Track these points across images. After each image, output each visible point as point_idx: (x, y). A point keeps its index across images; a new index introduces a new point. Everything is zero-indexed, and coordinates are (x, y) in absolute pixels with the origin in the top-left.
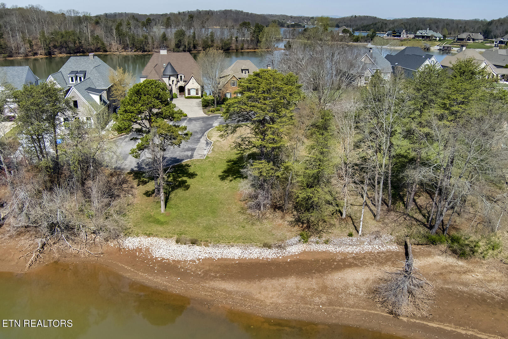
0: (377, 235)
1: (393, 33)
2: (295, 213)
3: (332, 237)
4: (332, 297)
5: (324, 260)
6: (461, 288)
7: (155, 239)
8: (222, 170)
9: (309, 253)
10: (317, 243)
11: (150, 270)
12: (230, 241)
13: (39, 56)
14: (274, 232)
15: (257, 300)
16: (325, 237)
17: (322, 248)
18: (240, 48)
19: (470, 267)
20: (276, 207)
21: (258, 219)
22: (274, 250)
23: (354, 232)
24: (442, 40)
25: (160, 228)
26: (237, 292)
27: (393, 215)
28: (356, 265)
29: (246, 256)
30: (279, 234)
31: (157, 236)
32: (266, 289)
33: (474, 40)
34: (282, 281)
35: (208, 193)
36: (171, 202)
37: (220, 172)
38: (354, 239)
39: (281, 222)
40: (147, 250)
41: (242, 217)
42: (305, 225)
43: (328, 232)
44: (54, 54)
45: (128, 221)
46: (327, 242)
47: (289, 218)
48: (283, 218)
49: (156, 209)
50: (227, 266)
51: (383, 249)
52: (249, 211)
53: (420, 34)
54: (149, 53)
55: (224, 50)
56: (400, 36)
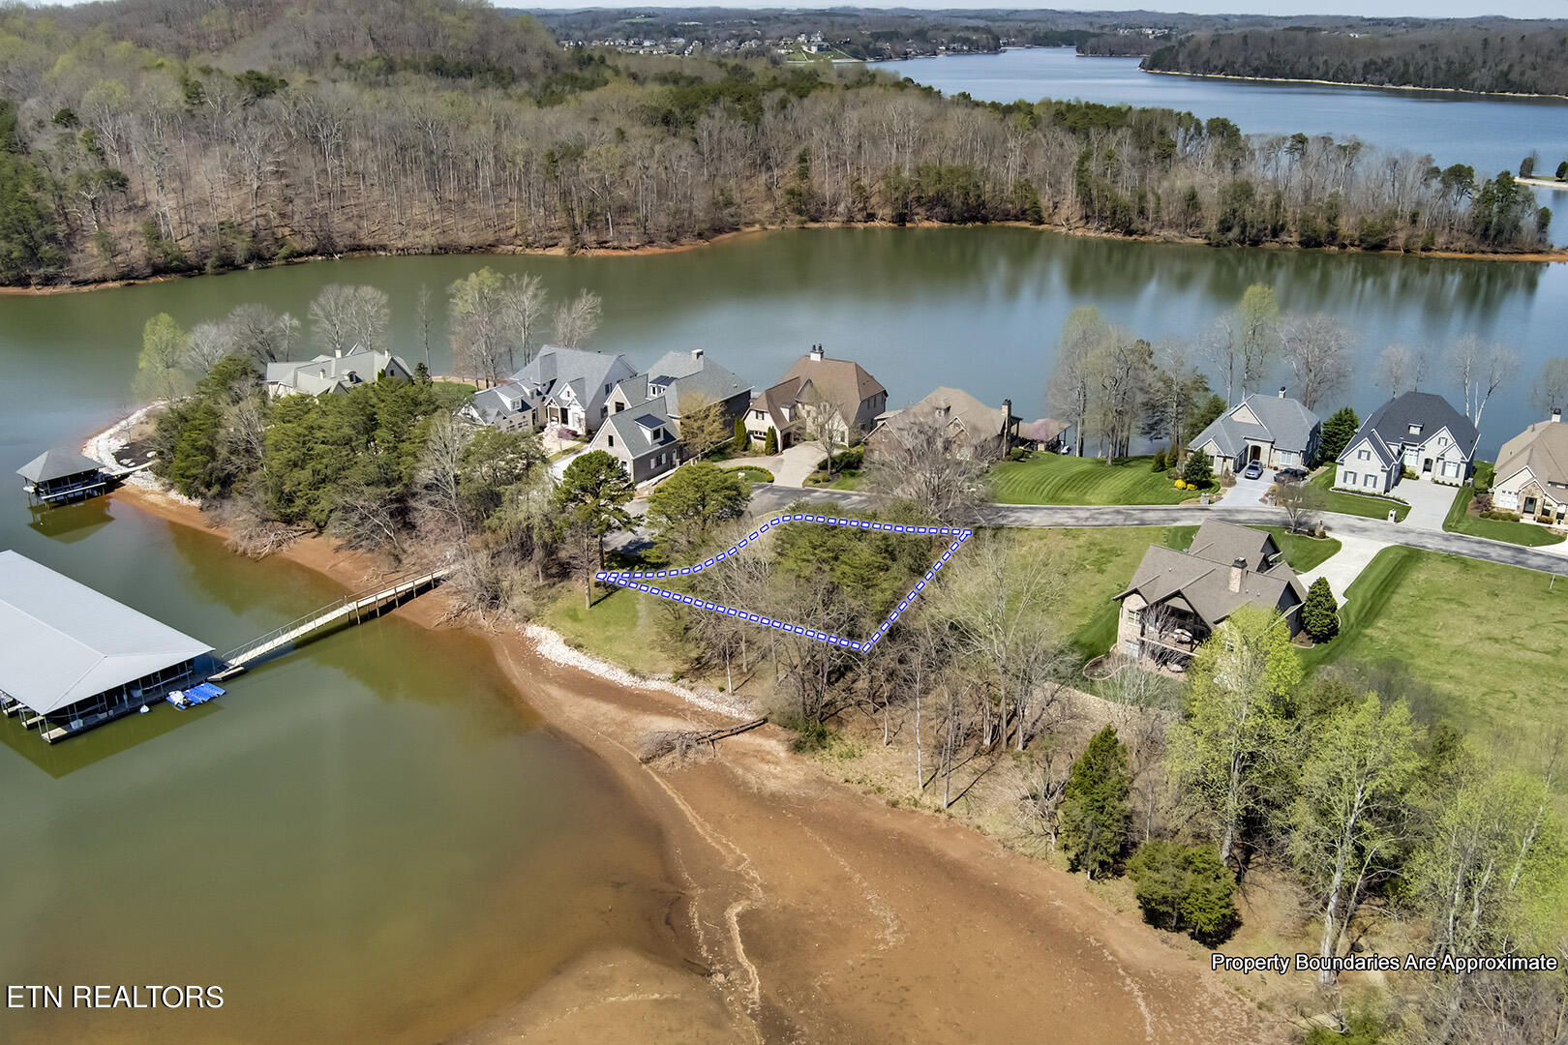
0: (747, 699)
3: (702, 685)
4: (619, 731)
5: (664, 704)
6: (738, 770)
7: (555, 633)
9: (662, 691)
10: (683, 686)
11: (521, 660)
13: (877, 224)
16: (698, 683)
17: (680, 691)
18: (1420, 245)
19: (784, 761)
22: (634, 679)
23: (731, 689)
25: (569, 625)
26: (555, 700)
28: (684, 718)
29: (607, 675)
30: (661, 666)
36: (610, 601)
38: (721, 694)
40: (539, 642)
41: (653, 638)
42: (697, 666)
44: (912, 221)
45: (552, 608)
46: (691, 688)
51: (737, 715)
54: (1142, 239)
55: (1364, 248)
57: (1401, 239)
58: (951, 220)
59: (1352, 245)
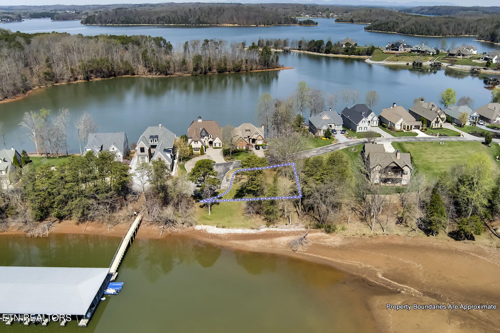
0: (297, 224)
1: (392, 47)
2: (265, 215)
3: (279, 225)
4: (274, 246)
5: (274, 234)
6: (322, 243)
7: (208, 226)
8: (234, 195)
9: (269, 231)
10: (273, 227)
11: (208, 237)
12: (238, 227)
13: (79, 81)
14: (256, 223)
15: (247, 246)
16: (276, 225)
17: (274, 229)
18: (249, 69)
19: (330, 237)
20: (257, 213)
21: (249, 218)
22: (255, 230)
23: (288, 223)
24: (435, 55)
25: (209, 222)
26: (240, 244)
27: (306, 216)
28: (286, 236)
29: (244, 232)
30: (257, 224)
31: (208, 225)
32: (251, 243)
33: (463, 55)
34: (257, 240)
35: (228, 206)
36: (213, 210)
37: (233, 196)
38: (288, 226)
39: (259, 219)
40: (205, 230)
41: (243, 217)
42: (269, 221)
43: (277, 223)
44: (91, 79)
45: (195, 218)
46: (276, 227)
47: (263, 217)
48: (260, 217)
49: (207, 213)
50: (236, 236)
51: (298, 230)
52: (246, 215)
53: (416, 49)
54: (171, 76)
55: (235, 72)
56: (398, 50)
57: (244, 67)
58: (104, 77)
59: (232, 71)
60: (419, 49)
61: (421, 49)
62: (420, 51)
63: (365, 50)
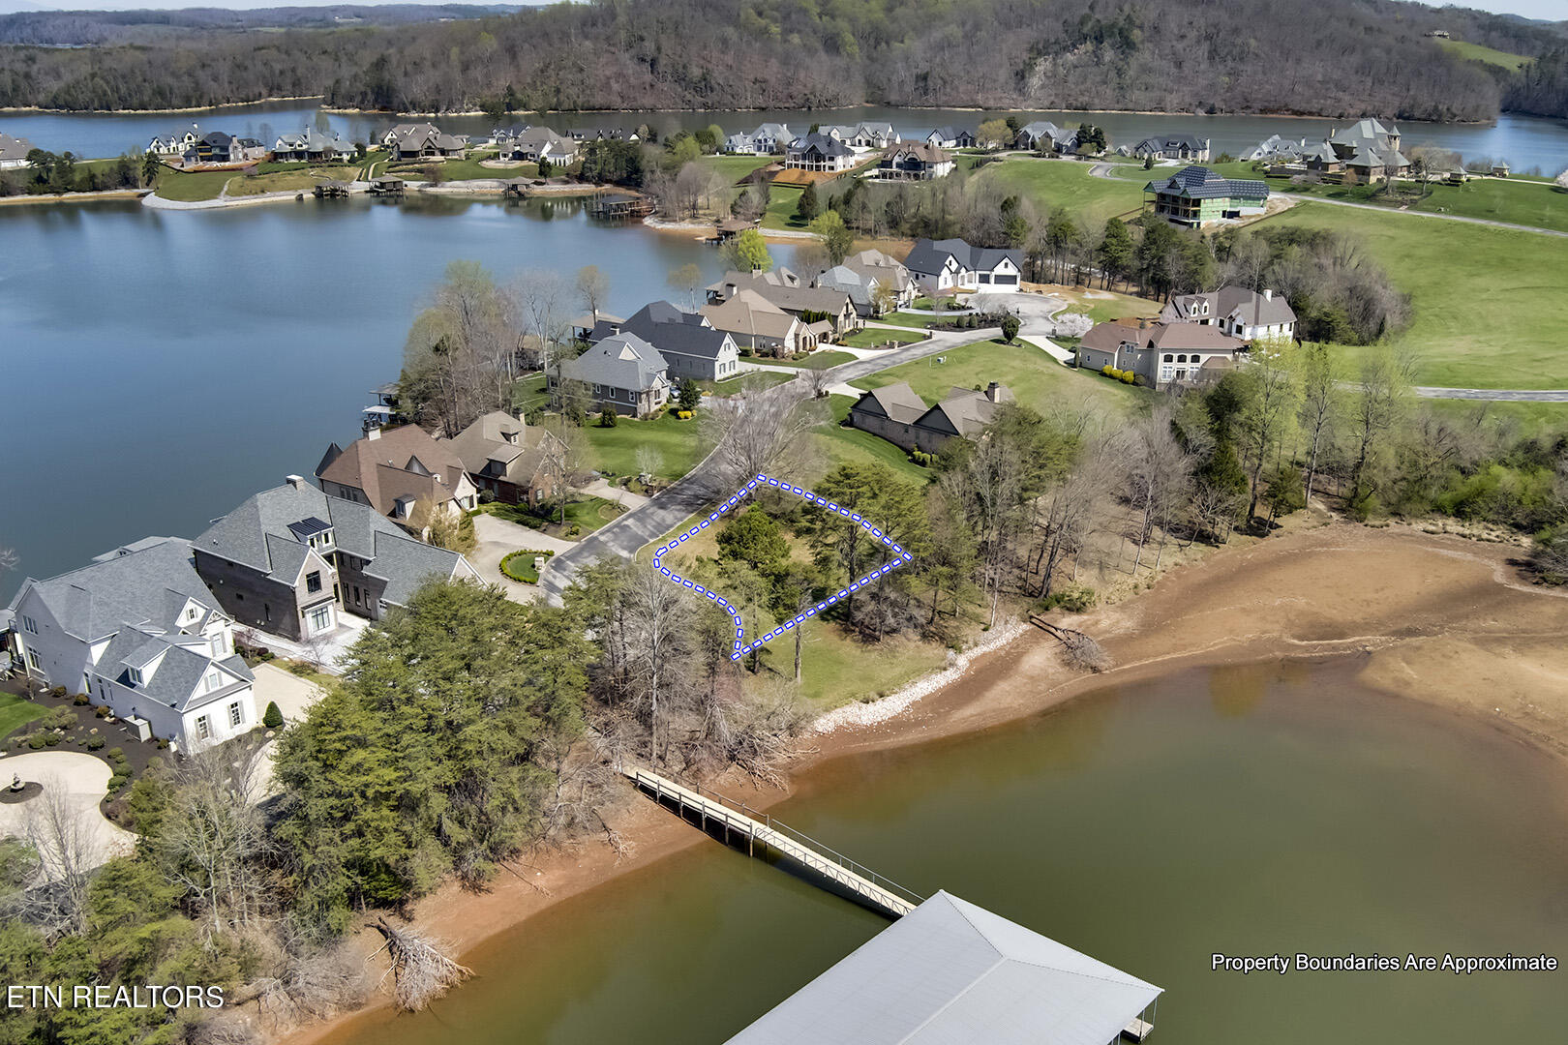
0: (1003, 621)
1: (202, 151)
3: (974, 639)
7: (839, 710)
9: (975, 659)
10: (969, 648)
16: (967, 640)
17: (977, 651)
24: (359, 158)
25: (825, 700)
31: (836, 707)
33: (443, 152)
38: (992, 631)
46: (976, 645)
53: (288, 149)
56: (225, 158)
60: (300, 146)
61: (305, 147)
62: (303, 152)
63: (112, 169)
